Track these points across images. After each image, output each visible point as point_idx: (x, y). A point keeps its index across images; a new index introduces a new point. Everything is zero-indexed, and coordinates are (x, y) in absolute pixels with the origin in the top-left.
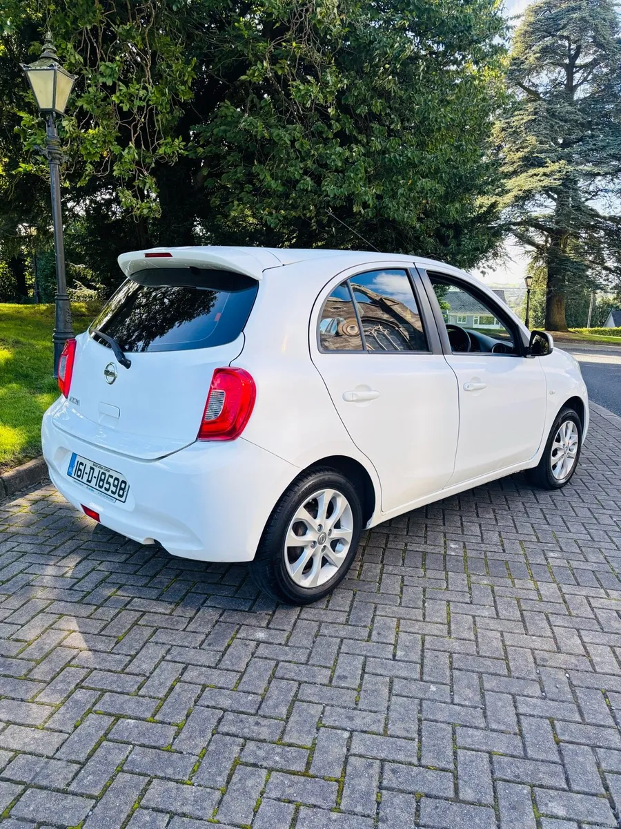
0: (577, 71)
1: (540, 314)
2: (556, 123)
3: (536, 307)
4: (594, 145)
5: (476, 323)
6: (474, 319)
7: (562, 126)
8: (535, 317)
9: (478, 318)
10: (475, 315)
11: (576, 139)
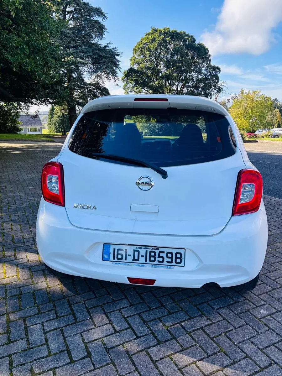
0: (67, 14)
1: (57, 126)
2: (63, 37)
3: (55, 123)
4: (82, 50)
5: (28, 131)
6: (27, 129)
7: (67, 40)
8: (56, 128)
9: (29, 129)
10: (27, 127)
11: (73, 46)
